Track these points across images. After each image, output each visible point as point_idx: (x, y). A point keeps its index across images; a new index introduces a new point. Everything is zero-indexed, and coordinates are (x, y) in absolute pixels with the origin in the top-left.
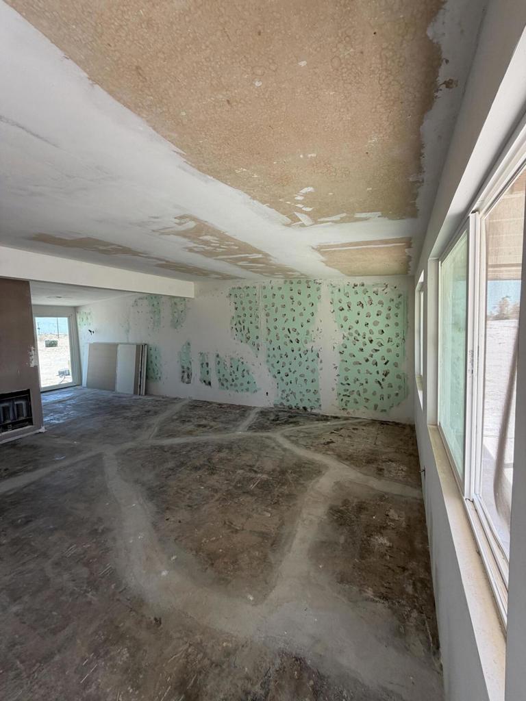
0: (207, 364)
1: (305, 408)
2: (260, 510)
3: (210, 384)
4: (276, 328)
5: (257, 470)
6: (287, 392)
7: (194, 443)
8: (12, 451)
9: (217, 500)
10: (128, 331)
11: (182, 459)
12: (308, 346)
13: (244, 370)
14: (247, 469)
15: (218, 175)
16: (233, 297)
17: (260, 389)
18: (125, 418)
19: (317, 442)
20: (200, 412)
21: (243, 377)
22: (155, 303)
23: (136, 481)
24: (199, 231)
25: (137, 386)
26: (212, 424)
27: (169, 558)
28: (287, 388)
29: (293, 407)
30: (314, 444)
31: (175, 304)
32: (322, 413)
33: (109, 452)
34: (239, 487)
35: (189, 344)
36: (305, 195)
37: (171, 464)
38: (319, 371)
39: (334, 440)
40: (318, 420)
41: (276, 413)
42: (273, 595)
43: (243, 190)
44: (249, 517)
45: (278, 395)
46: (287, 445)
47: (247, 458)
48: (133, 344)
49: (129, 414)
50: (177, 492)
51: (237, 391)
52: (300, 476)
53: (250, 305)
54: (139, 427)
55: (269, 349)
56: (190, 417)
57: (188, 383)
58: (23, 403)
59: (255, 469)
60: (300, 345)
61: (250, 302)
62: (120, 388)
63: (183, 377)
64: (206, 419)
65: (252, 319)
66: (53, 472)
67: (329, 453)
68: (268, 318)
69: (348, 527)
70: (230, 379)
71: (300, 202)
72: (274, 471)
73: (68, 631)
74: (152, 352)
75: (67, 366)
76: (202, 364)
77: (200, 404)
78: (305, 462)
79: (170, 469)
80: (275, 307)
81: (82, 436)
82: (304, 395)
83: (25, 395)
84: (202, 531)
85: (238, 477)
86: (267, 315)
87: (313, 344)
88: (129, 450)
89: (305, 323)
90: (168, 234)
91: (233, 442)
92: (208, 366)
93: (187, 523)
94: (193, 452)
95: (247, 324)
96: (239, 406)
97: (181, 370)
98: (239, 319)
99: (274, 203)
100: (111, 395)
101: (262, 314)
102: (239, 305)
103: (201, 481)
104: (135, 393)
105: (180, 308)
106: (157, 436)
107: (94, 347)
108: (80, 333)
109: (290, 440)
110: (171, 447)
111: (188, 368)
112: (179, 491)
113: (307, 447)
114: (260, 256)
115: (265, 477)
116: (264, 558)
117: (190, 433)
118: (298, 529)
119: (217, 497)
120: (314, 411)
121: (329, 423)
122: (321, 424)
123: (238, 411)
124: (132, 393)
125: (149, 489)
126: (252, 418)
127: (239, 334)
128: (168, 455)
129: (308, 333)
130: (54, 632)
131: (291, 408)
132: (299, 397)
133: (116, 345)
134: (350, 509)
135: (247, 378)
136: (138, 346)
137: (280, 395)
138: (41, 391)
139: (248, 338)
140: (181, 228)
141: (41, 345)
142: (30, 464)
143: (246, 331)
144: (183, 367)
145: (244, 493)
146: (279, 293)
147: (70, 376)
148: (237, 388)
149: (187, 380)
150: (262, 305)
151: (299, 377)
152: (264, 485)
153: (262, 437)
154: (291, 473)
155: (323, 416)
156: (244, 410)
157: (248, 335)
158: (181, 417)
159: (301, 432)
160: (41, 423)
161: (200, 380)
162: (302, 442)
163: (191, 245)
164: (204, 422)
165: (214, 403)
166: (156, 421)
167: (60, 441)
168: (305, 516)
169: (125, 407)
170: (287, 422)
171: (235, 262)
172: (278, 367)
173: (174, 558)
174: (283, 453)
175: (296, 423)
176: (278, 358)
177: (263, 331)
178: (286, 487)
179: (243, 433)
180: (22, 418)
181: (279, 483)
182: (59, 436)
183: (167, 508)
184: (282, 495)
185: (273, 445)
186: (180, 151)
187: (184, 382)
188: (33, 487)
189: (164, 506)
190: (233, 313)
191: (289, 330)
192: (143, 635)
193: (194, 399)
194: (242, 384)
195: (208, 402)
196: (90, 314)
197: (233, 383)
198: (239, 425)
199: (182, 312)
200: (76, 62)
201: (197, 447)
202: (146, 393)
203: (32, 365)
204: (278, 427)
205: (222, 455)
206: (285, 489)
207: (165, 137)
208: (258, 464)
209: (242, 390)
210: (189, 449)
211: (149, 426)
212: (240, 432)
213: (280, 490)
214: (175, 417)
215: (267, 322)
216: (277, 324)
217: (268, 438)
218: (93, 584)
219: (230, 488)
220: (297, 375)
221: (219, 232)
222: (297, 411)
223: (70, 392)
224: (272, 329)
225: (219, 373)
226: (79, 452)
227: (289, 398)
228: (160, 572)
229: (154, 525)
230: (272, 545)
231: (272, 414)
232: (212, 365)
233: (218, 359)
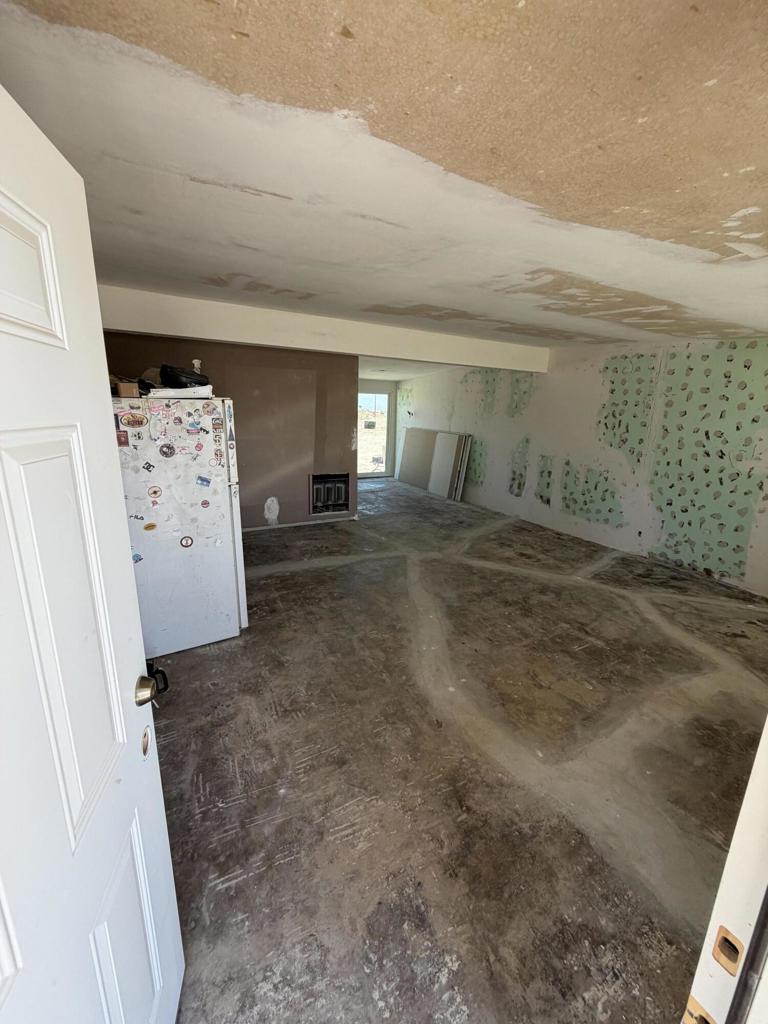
0: (550, 473)
1: (708, 572)
2: (579, 677)
3: (548, 502)
4: (680, 428)
5: (590, 632)
6: (679, 538)
7: (511, 574)
8: (330, 531)
9: (524, 646)
10: (452, 415)
11: (491, 588)
12: (743, 467)
13: (606, 491)
14: (577, 625)
15: (585, 220)
16: (610, 372)
17: (627, 524)
18: (435, 524)
19: (711, 627)
20: (527, 538)
21: (604, 500)
22: (490, 380)
23: (437, 595)
24: (558, 285)
25: (453, 488)
26: (540, 556)
27: (459, 679)
28: (680, 532)
29: (686, 565)
30: (704, 629)
31: (517, 381)
32: (742, 586)
33: (414, 557)
34: (557, 643)
35: (527, 441)
36: (744, 218)
37: (477, 589)
38: (757, 514)
39: (748, 633)
40: (730, 597)
41: (649, 567)
42: (569, 765)
43: (625, 230)
44: (560, 678)
45: (659, 540)
46: (653, 615)
47: (579, 613)
48: (455, 434)
49: (439, 521)
50: (479, 621)
51: (589, 520)
52: (660, 662)
53: (638, 386)
54: (447, 538)
55: (658, 463)
56: (512, 541)
57: (518, 495)
58: (342, 486)
59: (588, 629)
60: (725, 462)
61: (640, 381)
62: (432, 487)
63: (511, 486)
64: (533, 548)
65: (638, 410)
66: (362, 561)
67: (728, 649)
68: (668, 409)
69: (716, 754)
70: (581, 499)
71: (735, 229)
72: (616, 641)
73: (366, 693)
74: (477, 448)
75: (381, 453)
76: (542, 472)
77: (530, 528)
78: (676, 647)
79: (475, 594)
80: (688, 390)
81: (391, 533)
82: (711, 550)
83: (344, 478)
84: (498, 669)
85: (559, 632)
86: (669, 404)
87: (753, 463)
88: (435, 560)
89: (746, 424)
90: (515, 292)
91: (564, 587)
92: (549, 476)
93: (484, 655)
94: (506, 583)
95: (626, 419)
96: (588, 542)
97: (511, 476)
98: (613, 408)
99: (684, 237)
100: (422, 494)
101: (658, 403)
102: (618, 387)
103: (509, 619)
104: (450, 496)
105: (524, 386)
106: (468, 554)
107: (411, 432)
108: (398, 415)
109: (660, 610)
110: (481, 570)
111: (521, 475)
112: (482, 620)
113: (688, 629)
114: (664, 308)
115: (600, 644)
116: (569, 729)
117: (508, 560)
118: (629, 720)
119: (524, 643)
120: (726, 580)
121: (751, 606)
122: (733, 604)
123: (583, 549)
124: (446, 495)
125: (448, 606)
126: (604, 563)
127: (610, 433)
128: (475, 578)
129: (748, 441)
130: (358, 688)
131: (681, 566)
132: (700, 550)
133: (435, 433)
134: (734, 734)
135: (609, 503)
136: (461, 437)
137: (663, 540)
138: (359, 476)
139: (624, 441)
140: (532, 284)
141: (361, 424)
142: (343, 548)
143: (623, 428)
144: (514, 473)
145: (562, 651)
146: (700, 367)
147: (384, 465)
148: (589, 515)
149: (516, 491)
150: (661, 386)
151: (709, 520)
152: (595, 654)
153: (611, 592)
154: (645, 653)
155: (744, 592)
156: (593, 550)
157: (624, 436)
158: (500, 537)
159: (686, 604)
160: (355, 511)
161: (536, 495)
162: (680, 618)
163: (548, 302)
164: (529, 551)
165: (549, 530)
166: (470, 535)
167: (371, 534)
168: (645, 710)
169: (436, 512)
170: (664, 584)
171: (618, 319)
172: (672, 494)
173: (463, 680)
174: (641, 624)
175: (682, 590)
176: (673, 480)
177: (655, 430)
178: (628, 667)
179: (583, 581)
180: (340, 502)
181: (619, 658)
182: (369, 528)
183: (465, 633)
184: (620, 673)
185: (628, 608)
186: (533, 206)
187: (512, 493)
188: (346, 569)
189: (462, 629)
190: (606, 398)
191: (707, 433)
192: (425, 727)
193: (523, 518)
194: (598, 511)
195: (541, 527)
196: (411, 391)
197: (585, 508)
198: (580, 568)
199: (525, 393)
200: (435, 162)
201: (512, 579)
202: (462, 500)
203: (353, 448)
204: (648, 587)
205: (545, 598)
206: (627, 669)
207: (518, 197)
208: (593, 625)
209: (598, 520)
210: (502, 578)
211: (460, 540)
212: (580, 577)
213: (618, 667)
214: (492, 537)
215: (665, 416)
216: (683, 421)
217: (623, 597)
218: (388, 668)
219: (545, 639)
220: (706, 513)
221: (590, 282)
222: (693, 573)
223: (381, 483)
224: (672, 429)
225: (565, 488)
226: (386, 549)
227: (680, 548)
228: (448, 686)
229: (449, 643)
230: (584, 720)
231: (640, 566)
232: (557, 476)
233: (567, 468)
